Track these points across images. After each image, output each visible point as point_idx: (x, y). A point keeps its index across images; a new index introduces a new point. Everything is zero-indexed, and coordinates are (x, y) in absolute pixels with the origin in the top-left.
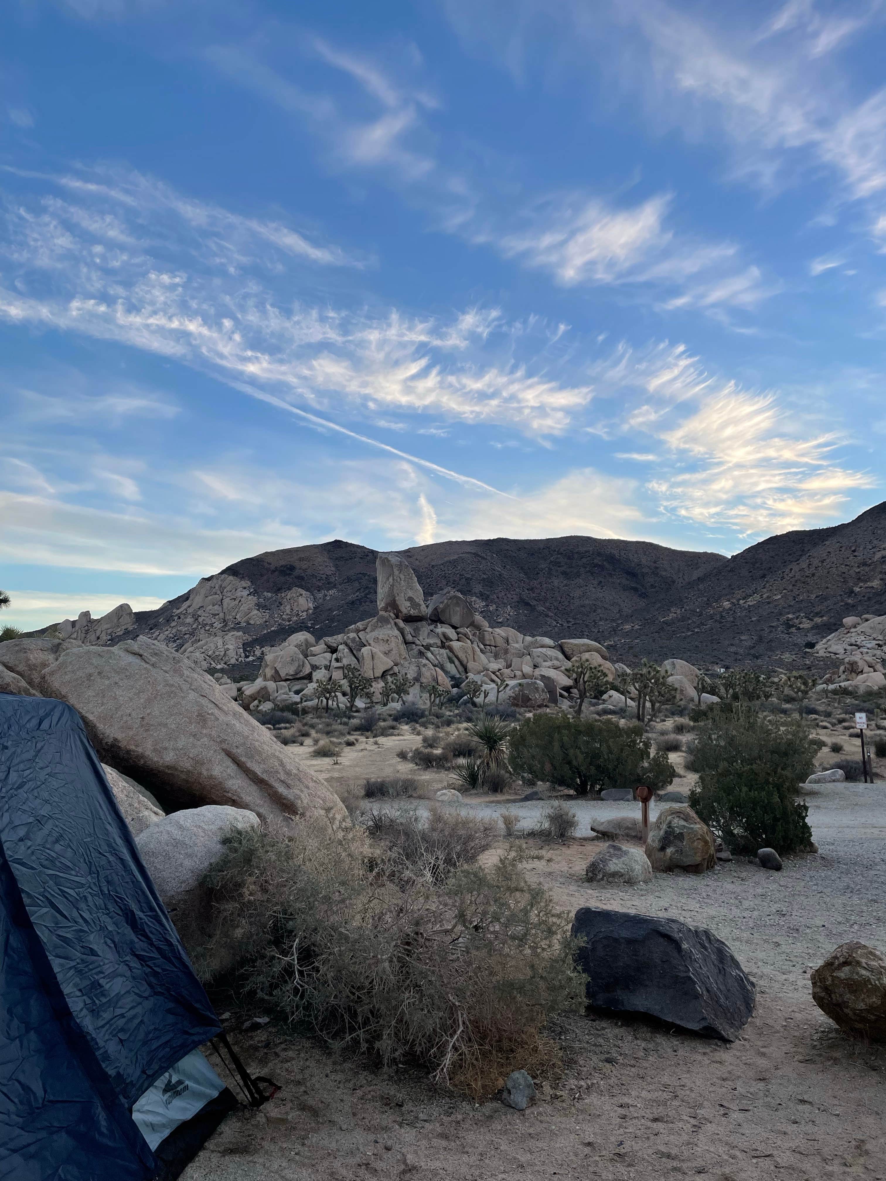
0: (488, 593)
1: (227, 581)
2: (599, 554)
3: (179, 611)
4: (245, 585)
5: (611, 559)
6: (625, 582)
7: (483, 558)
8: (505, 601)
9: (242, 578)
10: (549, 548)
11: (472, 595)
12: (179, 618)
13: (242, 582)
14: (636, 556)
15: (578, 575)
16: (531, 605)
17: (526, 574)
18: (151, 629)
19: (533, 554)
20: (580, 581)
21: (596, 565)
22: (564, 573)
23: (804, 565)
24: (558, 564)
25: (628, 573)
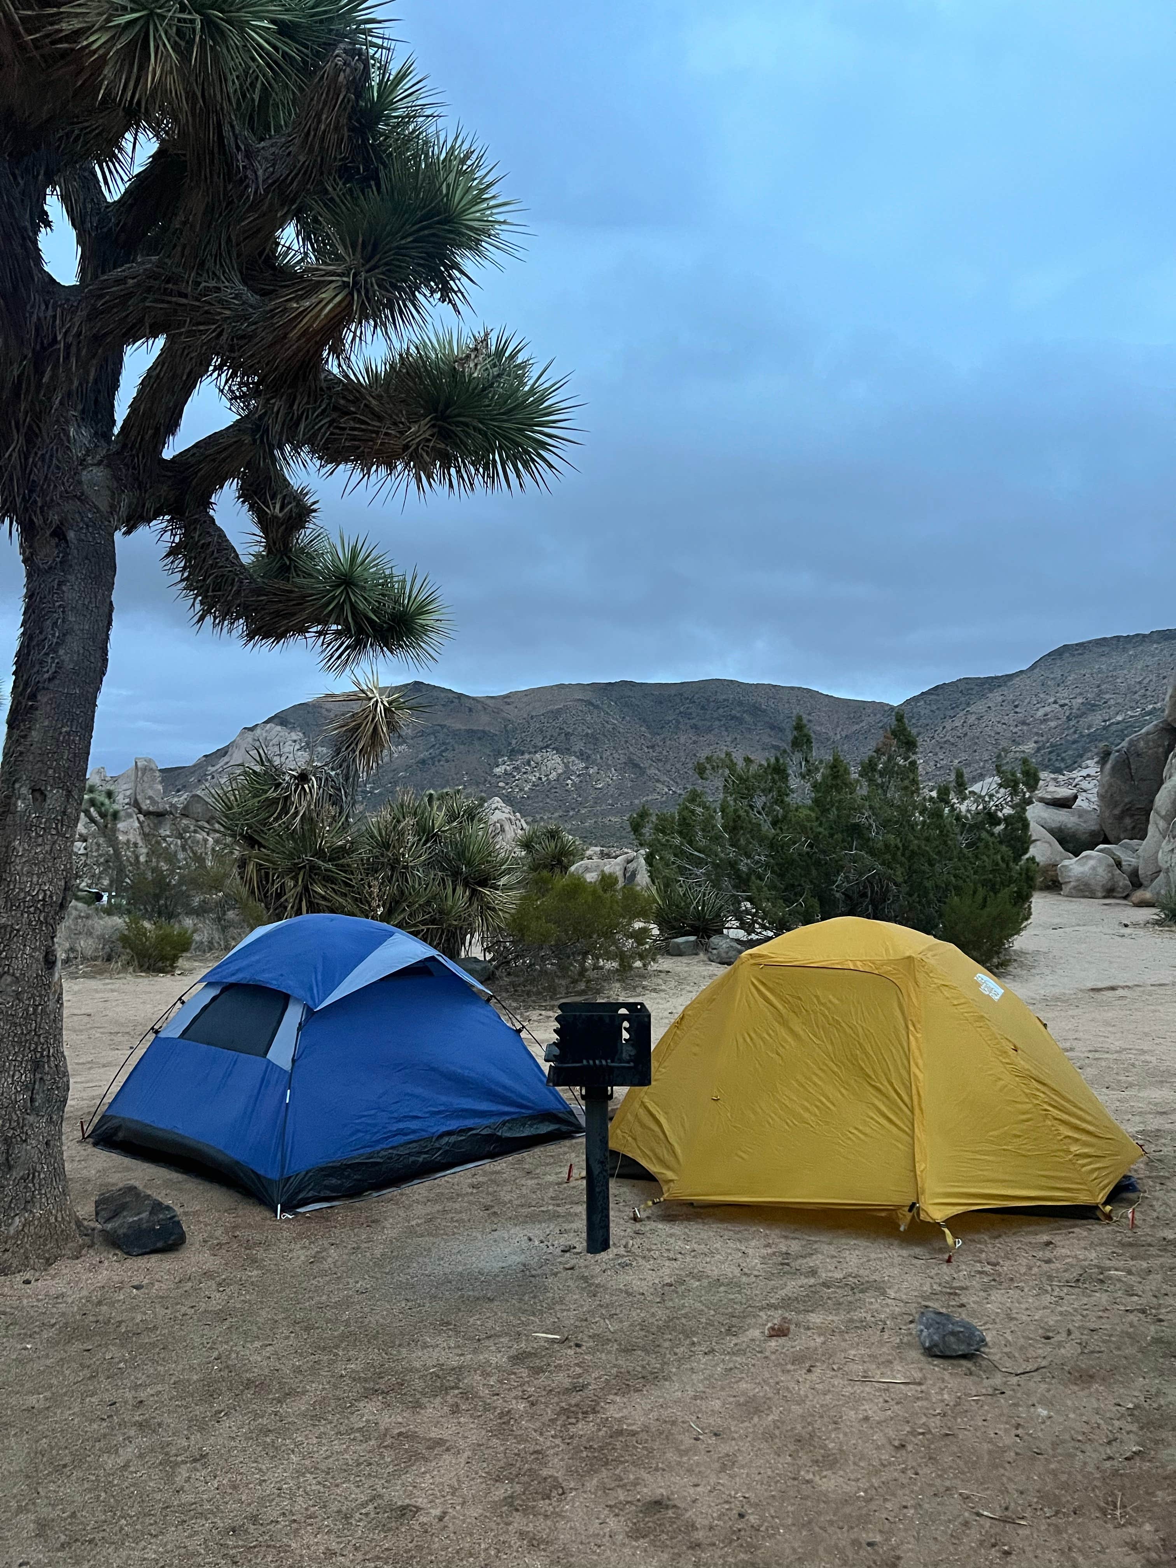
0: (590, 752)
1: (274, 733)
2: (741, 703)
3: (214, 769)
4: (295, 738)
5: (756, 710)
6: (766, 740)
7: (596, 707)
8: (610, 762)
9: (293, 729)
10: (681, 695)
11: (570, 755)
12: (213, 778)
13: (293, 734)
14: (787, 706)
15: (710, 730)
16: (640, 768)
17: (648, 727)
18: (178, 791)
19: (661, 703)
20: (710, 737)
21: (733, 718)
22: (695, 727)
23: (958, 723)
24: (688, 715)
25: (772, 727)
